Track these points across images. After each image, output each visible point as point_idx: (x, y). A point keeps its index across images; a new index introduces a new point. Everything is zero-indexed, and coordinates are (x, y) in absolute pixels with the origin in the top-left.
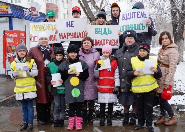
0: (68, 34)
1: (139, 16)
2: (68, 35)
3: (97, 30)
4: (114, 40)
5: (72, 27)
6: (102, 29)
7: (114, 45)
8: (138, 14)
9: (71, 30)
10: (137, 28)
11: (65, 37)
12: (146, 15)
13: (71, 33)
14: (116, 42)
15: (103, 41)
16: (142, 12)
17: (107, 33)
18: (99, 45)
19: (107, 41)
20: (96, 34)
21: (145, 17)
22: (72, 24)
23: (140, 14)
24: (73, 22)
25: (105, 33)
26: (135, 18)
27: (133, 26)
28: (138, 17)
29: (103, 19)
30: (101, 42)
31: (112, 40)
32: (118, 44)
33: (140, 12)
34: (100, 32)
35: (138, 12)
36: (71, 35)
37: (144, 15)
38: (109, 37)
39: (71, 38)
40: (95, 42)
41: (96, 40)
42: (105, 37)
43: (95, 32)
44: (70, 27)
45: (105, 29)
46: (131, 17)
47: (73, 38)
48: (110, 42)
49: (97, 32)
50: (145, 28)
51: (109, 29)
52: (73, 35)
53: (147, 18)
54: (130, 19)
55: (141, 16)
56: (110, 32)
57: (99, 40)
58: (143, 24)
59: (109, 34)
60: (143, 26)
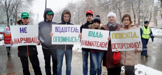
0: (22, 39)
1: (73, 30)
2: (21, 41)
3: (90, 33)
4: (104, 43)
5: (25, 32)
6: (94, 32)
7: (104, 47)
8: (71, 29)
9: (24, 35)
10: (70, 40)
11: (19, 42)
12: (78, 30)
13: (24, 38)
14: (105, 45)
15: (94, 43)
16: (75, 28)
17: (99, 36)
18: (91, 46)
19: (98, 43)
20: (89, 36)
21: (77, 31)
22: (25, 30)
23: (73, 29)
24: (26, 28)
25: (97, 36)
26: (69, 32)
27: (67, 39)
28: (71, 32)
29: (98, 23)
30: (93, 43)
31: (102, 42)
32: (107, 46)
33: (73, 28)
34: (93, 35)
35: (71, 28)
36: (24, 40)
37: (77, 30)
38: (100, 40)
39: (24, 42)
40: (88, 43)
41: (89, 41)
42: (96, 39)
43: (89, 34)
44: (23, 32)
45: (97, 33)
46: (66, 31)
47: (26, 42)
48: (100, 44)
49: (90, 35)
50: (78, 41)
51: (100, 33)
52: (26, 40)
53: (79, 32)
54: (64, 32)
55: (74, 31)
56: (101, 36)
57: (91, 41)
58: (75, 37)
59: (100, 37)
60: (75, 39)
